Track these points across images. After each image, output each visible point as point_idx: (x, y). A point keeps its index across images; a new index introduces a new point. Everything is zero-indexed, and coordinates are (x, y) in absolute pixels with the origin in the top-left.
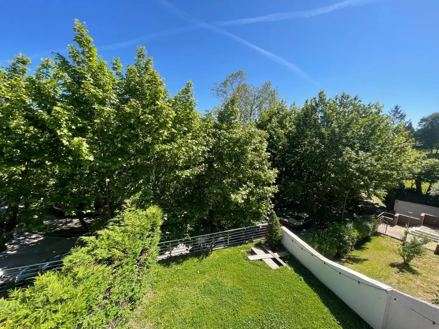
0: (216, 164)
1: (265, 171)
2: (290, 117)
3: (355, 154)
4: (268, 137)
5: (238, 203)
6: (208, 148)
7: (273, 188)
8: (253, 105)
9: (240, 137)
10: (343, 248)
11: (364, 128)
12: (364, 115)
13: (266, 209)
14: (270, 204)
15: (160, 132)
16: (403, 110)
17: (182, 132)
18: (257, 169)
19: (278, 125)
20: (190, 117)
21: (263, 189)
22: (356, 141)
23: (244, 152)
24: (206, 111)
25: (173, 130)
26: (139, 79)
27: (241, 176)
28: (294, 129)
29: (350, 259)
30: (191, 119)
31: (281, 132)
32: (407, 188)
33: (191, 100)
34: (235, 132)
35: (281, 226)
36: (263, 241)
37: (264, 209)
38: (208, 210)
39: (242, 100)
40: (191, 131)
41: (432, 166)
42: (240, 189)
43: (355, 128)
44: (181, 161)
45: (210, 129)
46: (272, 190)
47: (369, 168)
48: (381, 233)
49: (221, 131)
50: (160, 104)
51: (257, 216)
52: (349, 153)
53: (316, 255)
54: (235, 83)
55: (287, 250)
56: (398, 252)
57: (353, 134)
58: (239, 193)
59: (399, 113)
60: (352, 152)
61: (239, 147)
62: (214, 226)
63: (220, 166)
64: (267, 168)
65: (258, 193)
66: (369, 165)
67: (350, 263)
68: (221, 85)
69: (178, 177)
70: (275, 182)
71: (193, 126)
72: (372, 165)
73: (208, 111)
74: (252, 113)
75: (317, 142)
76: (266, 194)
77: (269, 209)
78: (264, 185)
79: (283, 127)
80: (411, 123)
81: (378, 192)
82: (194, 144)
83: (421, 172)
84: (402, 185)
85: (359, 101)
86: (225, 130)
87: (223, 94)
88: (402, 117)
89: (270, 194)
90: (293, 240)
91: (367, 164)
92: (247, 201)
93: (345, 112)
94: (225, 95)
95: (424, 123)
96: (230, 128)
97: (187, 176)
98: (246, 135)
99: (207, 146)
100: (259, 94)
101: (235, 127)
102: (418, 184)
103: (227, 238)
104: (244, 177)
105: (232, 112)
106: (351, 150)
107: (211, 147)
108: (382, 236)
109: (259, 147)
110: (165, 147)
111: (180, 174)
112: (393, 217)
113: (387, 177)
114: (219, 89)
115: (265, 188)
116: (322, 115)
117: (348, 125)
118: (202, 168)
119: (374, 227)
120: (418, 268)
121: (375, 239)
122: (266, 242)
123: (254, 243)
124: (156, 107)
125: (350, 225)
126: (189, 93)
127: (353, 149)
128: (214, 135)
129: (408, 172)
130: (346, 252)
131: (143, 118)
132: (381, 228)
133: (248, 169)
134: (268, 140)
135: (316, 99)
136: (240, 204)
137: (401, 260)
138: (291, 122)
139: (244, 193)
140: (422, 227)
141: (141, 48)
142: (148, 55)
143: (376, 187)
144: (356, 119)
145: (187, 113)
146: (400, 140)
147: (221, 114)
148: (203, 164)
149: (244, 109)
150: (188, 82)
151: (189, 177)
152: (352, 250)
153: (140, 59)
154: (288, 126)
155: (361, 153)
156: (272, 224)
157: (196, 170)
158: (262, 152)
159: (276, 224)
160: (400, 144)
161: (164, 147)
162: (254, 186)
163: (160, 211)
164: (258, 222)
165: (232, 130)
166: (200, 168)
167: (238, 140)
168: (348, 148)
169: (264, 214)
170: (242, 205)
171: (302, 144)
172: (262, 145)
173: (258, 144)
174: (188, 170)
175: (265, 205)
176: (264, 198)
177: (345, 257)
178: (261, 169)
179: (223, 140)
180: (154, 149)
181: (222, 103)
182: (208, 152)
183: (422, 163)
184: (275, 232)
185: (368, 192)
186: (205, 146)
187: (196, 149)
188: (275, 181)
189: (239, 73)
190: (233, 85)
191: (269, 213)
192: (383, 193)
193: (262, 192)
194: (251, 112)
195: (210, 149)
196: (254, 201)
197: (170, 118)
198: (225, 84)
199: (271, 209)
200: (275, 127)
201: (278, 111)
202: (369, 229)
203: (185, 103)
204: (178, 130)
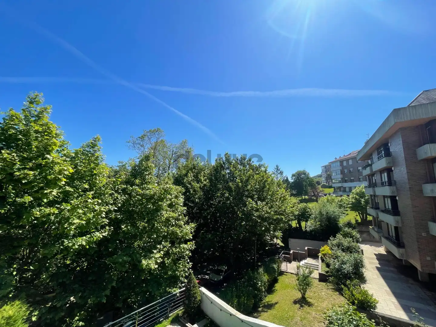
0: (125, 225)
1: (182, 227)
2: (204, 172)
3: (255, 204)
4: (184, 191)
5: (151, 269)
6: (116, 207)
7: (190, 244)
8: (171, 159)
9: (154, 193)
10: (258, 296)
11: (258, 183)
12: (257, 172)
13: (184, 270)
14: (188, 263)
15: (46, 192)
16: (281, 168)
17: (80, 190)
18: (173, 226)
19: (194, 179)
20: (95, 172)
21: (180, 247)
22: (254, 193)
23: (159, 209)
24: (120, 162)
25: (68, 188)
26: (24, 128)
27: (155, 236)
28: (208, 183)
29: (265, 306)
30: (95, 174)
31: (196, 185)
32: (294, 227)
33: (97, 155)
34: (149, 188)
35: (199, 288)
36: (181, 312)
37: (181, 271)
38: (110, 287)
39: (160, 154)
40: (94, 188)
41: (304, 209)
42: (154, 251)
43: (252, 182)
44: (74, 227)
45: (120, 184)
46: (189, 247)
47: (266, 215)
48: (284, 272)
49: (133, 187)
50: (52, 158)
51: (174, 281)
52: (251, 203)
53: (234, 314)
54: (153, 138)
55: (207, 316)
56: (296, 288)
57: (251, 187)
58: (153, 257)
59: (279, 170)
60: (253, 202)
61: (153, 204)
62: (119, 309)
63: (129, 227)
64: (183, 223)
65: (174, 253)
66: (265, 212)
67: (265, 312)
68: (139, 139)
69: (67, 248)
70: (191, 238)
71: (98, 182)
72: (267, 213)
73: (122, 163)
74: (171, 167)
75: (227, 195)
76: (183, 252)
77: (186, 270)
78: (180, 243)
79: (198, 181)
80: (287, 177)
81: (277, 234)
82: (96, 203)
83: (299, 214)
84: (290, 226)
85: (252, 162)
86: (138, 185)
87: (140, 147)
88: (281, 173)
89: (187, 252)
90: (212, 302)
91: (264, 212)
92: (162, 265)
93: (244, 170)
94: (142, 149)
95: (294, 178)
96: (144, 184)
97: (81, 245)
98: (161, 191)
99: (114, 204)
100: (176, 149)
101: (149, 182)
102: (299, 223)
103: (135, 323)
104: (158, 236)
105: (146, 168)
106: (251, 201)
107: (120, 205)
108: (285, 275)
109: (174, 202)
110: (50, 211)
111: (70, 245)
112: (289, 254)
113: (279, 221)
114: (135, 142)
115: (181, 246)
116: (229, 172)
117: (247, 180)
118: (105, 232)
119: (279, 267)
120: (311, 298)
121: (281, 279)
122: (184, 313)
123: (170, 319)
124: (44, 161)
125: (261, 269)
126: (96, 147)
127: (253, 200)
128: (124, 191)
129: (292, 215)
130: (261, 300)
131: (20, 175)
132: (284, 266)
133: (162, 227)
134: (184, 194)
135: (223, 159)
136: (153, 269)
137: (299, 295)
138: (205, 176)
139: (158, 255)
140: (308, 259)
141: (36, 94)
142: (45, 103)
143: (275, 230)
144: (252, 176)
145: (92, 168)
146: (282, 191)
147: (134, 169)
148: (107, 228)
149: (162, 163)
150: (96, 137)
151: (85, 246)
152: (266, 296)
153: (32, 106)
154: (203, 180)
155: (259, 203)
156: (190, 288)
157: (96, 237)
158: (178, 207)
159: (194, 287)
160: (282, 194)
161: (47, 210)
162: (170, 245)
163: (24, 309)
164: (175, 289)
165: (146, 186)
166: (102, 233)
167: (152, 197)
168: (249, 199)
169: (182, 276)
170: (156, 271)
171: (216, 196)
172: (178, 200)
173: (174, 199)
174: (84, 237)
175: (182, 265)
176: (180, 257)
177: (261, 306)
178: (177, 225)
179: (135, 197)
180: (31, 214)
181: (138, 156)
182: (115, 211)
183: (298, 206)
184: (193, 297)
185: (270, 234)
186: (112, 204)
187: (99, 210)
188: (192, 236)
189: (158, 130)
190: (151, 140)
191: (187, 274)
192: (279, 234)
193: (179, 251)
194: (169, 166)
195: (119, 208)
196: (170, 263)
197: (65, 174)
198: (142, 138)
199: (188, 269)
200: (191, 181)
201: (194, 167)
202: (275, 269)
203: (90, 157)
204: (76, 188)
